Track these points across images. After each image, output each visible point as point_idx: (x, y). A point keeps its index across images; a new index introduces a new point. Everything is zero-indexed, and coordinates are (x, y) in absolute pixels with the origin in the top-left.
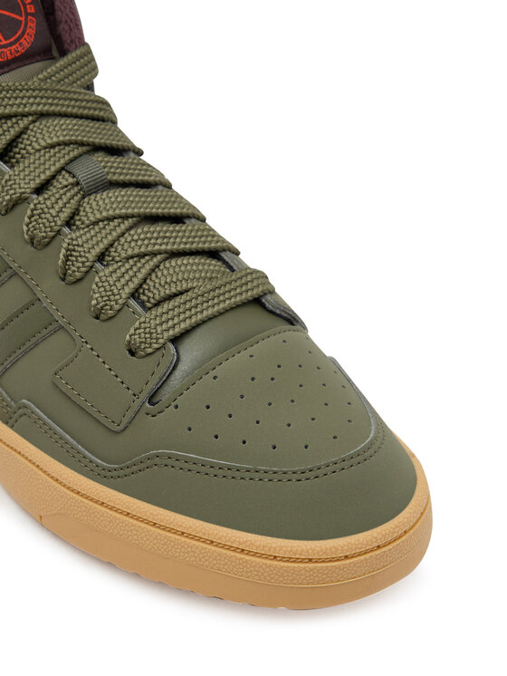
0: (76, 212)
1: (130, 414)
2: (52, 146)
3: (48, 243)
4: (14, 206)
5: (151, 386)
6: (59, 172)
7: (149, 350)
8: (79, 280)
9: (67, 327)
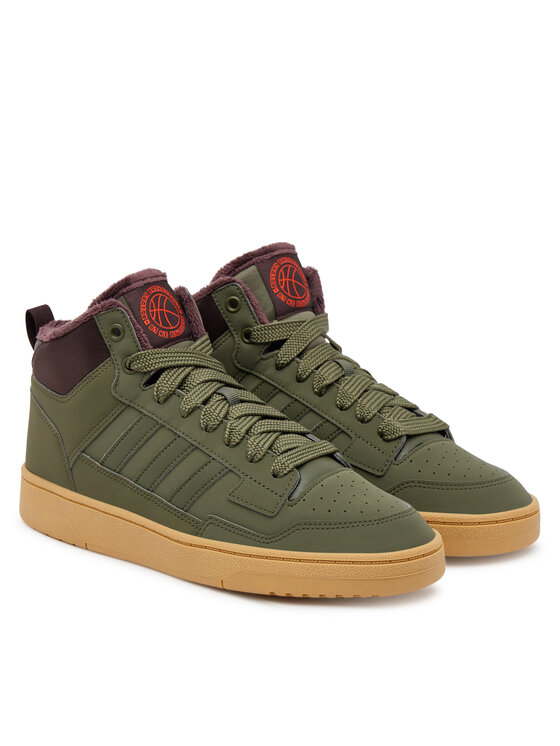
0: (227, 413)
1: (279, 506)
2: (207, 381)
3: (216, 429)
4: (193, 411)
5: (290, 490)
6: (213, 394)
7: (285, 472)
8: (238, 444)
9: (233, 470)
